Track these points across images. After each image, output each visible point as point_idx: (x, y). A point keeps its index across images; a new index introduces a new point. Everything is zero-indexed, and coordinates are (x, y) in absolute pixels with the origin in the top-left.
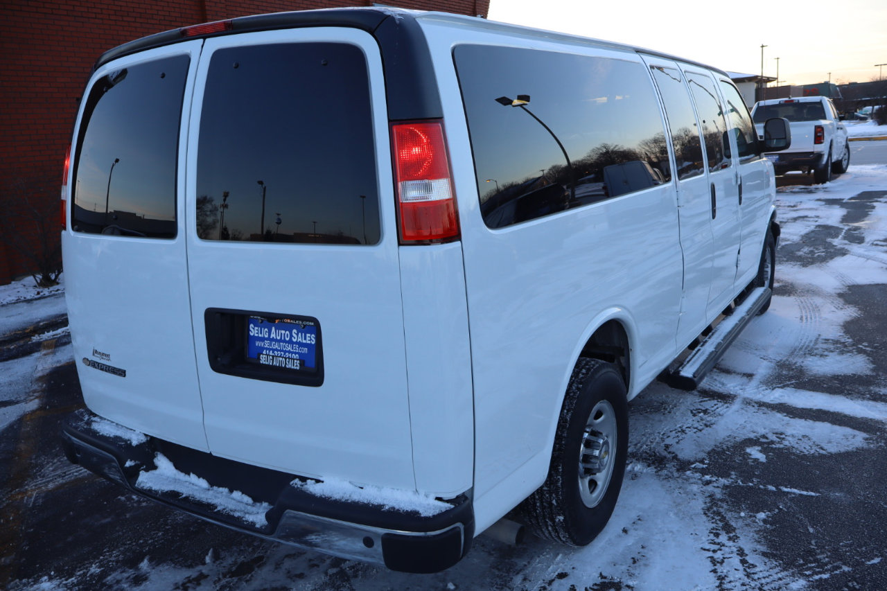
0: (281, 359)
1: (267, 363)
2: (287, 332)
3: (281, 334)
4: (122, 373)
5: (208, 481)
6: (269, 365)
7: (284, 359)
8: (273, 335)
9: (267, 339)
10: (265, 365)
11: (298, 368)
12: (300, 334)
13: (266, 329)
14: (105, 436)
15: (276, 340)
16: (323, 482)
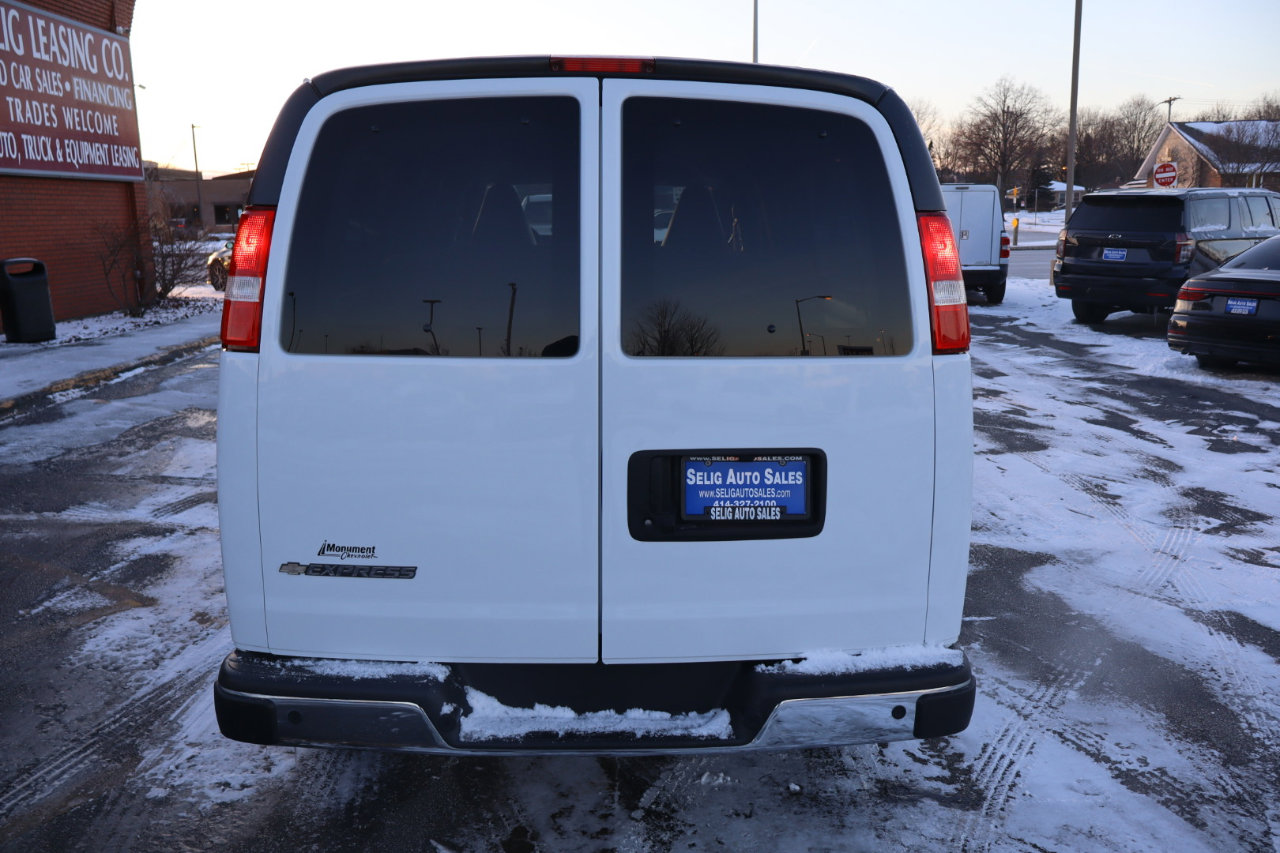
0: (747, 509)
1: (723, 518)
2: (756, 473)
3: (746, 477)
4: (407, 573)
5: (572, 709)
6: (727, 521)
7: (752, 509)
8: (731, 479)
9: (720, 486)
10: (721, 521)
11: (778, 518)
12: (777, 474)
13: (719, 474)
14: (367, 679)
15: (737, 486)
16: (805, 659)
